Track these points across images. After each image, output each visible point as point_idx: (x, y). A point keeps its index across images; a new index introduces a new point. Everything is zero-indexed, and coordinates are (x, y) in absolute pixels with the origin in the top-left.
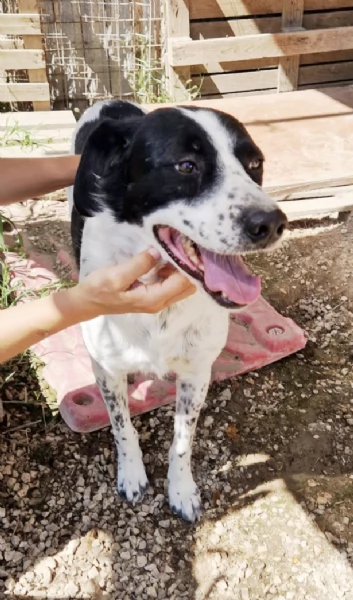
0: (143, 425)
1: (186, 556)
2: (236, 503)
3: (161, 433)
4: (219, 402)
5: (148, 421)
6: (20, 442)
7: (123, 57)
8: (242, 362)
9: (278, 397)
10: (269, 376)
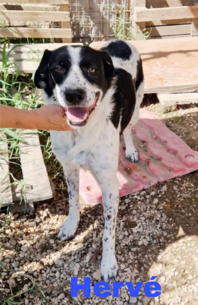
0: (122, 202)
1: (145, 265)
2: (170, 241)
3: (131, 206)
4: (161, 192)
5: (124, 200)
6: (61, 208)
7: (110, 16)
8: (172, 173)
9: (191, 191)
10: (186, 180)
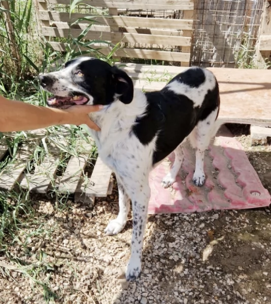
0: (171, 218)
7: (234, 43)
8: (231, 204)
9: (243, 226)
10: (243, 215)
